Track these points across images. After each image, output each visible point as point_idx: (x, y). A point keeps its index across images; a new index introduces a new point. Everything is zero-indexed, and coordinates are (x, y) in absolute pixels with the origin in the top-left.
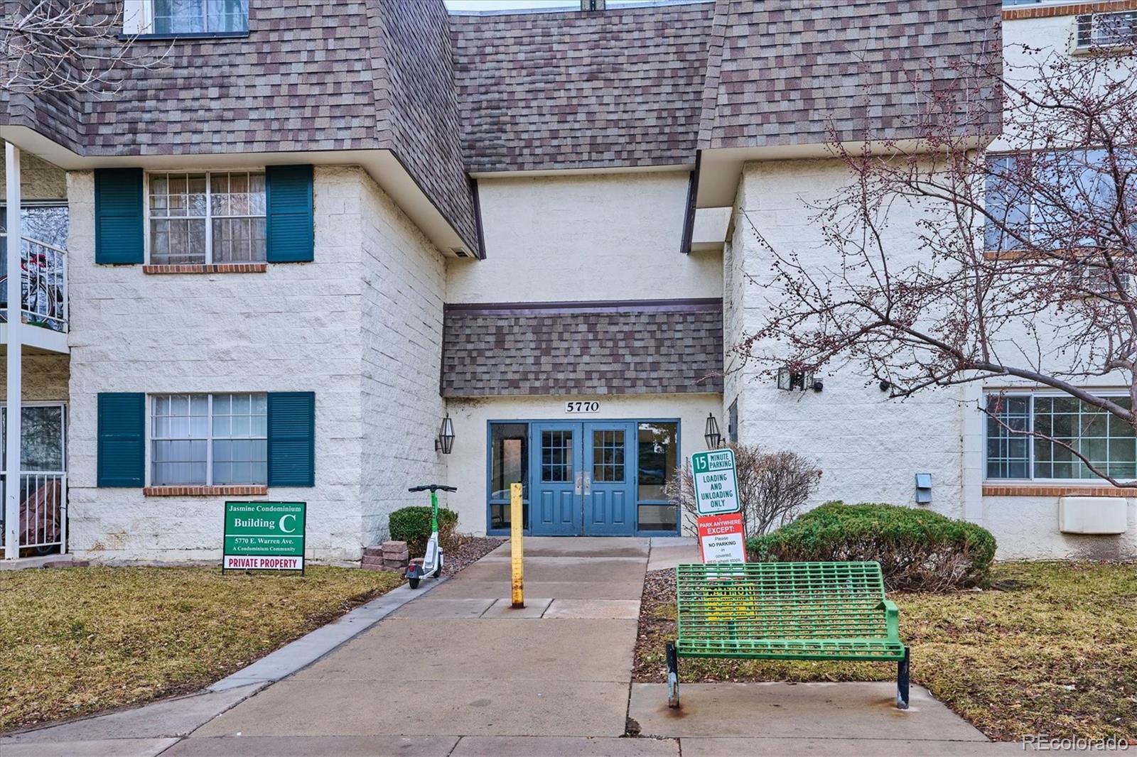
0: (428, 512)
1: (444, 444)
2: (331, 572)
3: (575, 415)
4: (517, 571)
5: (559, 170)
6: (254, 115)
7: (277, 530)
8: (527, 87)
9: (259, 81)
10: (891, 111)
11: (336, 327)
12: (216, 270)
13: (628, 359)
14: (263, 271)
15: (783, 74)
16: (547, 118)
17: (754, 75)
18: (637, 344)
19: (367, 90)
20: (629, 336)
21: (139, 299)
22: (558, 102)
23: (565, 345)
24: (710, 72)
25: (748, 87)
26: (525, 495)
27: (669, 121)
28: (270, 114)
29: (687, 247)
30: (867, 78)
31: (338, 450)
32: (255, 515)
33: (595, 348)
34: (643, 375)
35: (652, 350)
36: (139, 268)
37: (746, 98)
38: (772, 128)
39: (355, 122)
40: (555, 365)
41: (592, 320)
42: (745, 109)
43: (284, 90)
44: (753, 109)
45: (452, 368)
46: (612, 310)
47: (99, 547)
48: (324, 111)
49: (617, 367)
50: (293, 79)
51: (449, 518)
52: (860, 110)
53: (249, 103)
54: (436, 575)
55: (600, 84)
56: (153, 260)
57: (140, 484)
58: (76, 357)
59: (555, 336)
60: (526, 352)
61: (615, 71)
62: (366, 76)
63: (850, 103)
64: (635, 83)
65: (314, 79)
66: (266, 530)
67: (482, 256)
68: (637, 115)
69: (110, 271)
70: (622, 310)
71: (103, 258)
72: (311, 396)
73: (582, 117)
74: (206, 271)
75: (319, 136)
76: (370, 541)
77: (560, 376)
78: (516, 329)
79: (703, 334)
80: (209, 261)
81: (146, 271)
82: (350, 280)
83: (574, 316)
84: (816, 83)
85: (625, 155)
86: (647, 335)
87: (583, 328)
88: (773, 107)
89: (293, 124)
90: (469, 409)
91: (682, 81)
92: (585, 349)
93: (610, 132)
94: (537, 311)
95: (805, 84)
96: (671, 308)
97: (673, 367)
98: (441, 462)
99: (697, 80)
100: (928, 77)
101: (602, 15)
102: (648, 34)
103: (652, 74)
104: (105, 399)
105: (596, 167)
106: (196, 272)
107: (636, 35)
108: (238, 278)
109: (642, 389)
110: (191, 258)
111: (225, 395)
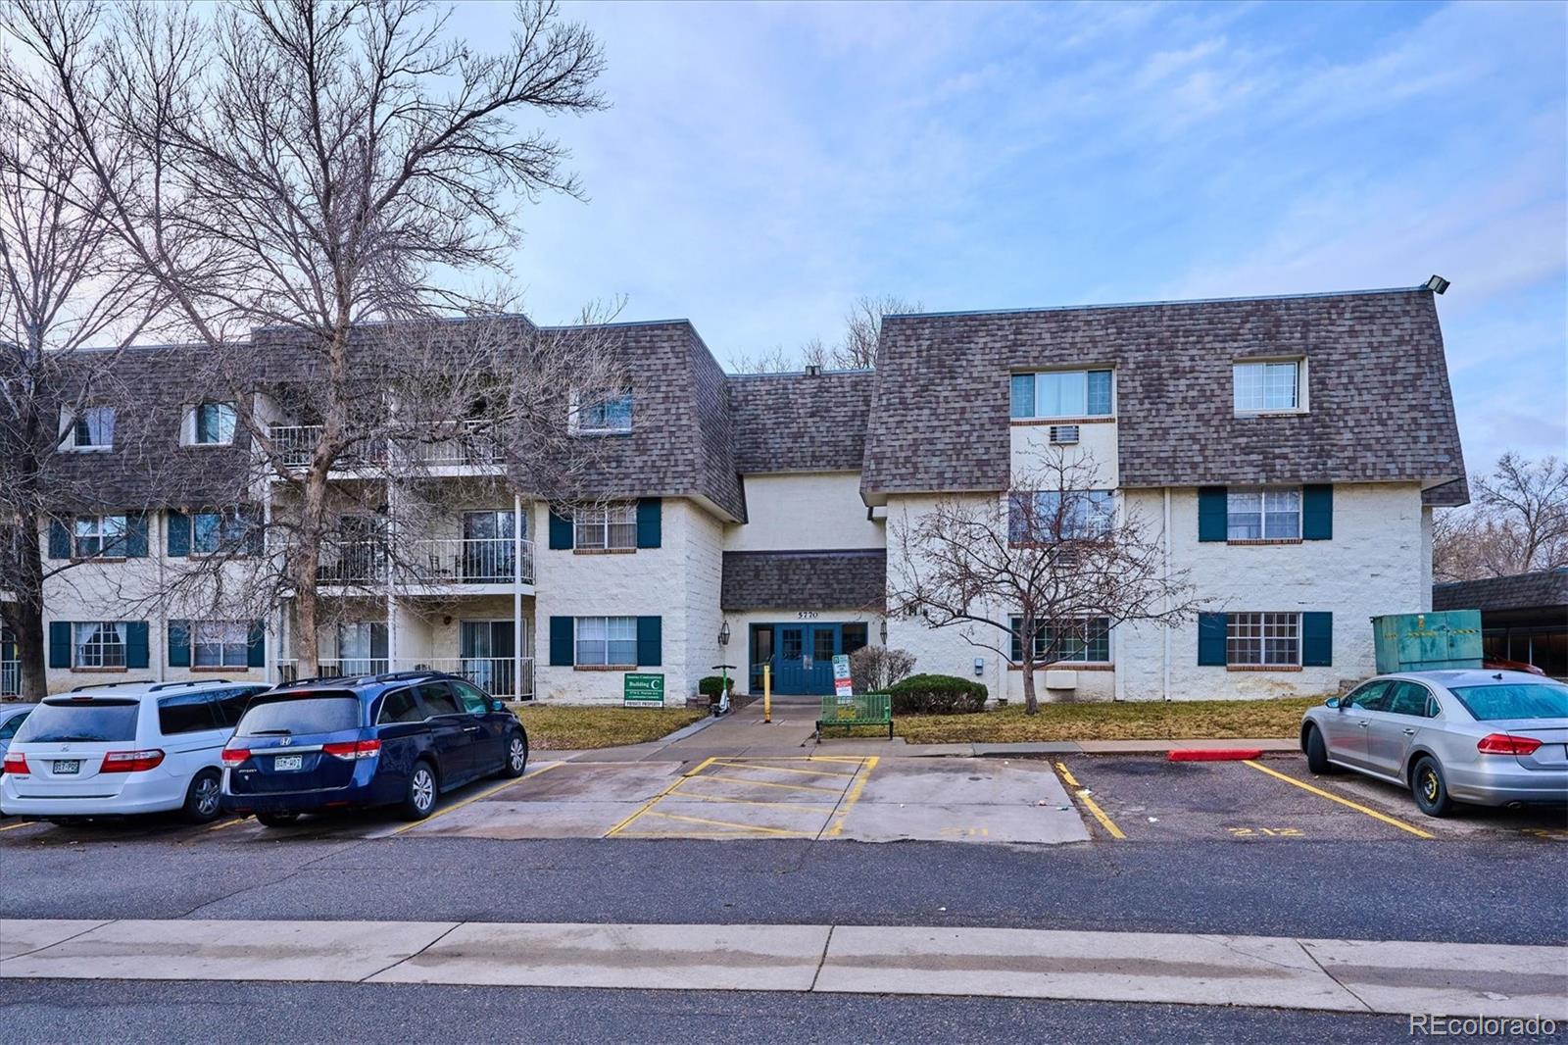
0: (721, 679)
1: (723, 639)
2: (672, 711)
3: (803, 620)
4: (767, 706)
5: (792, 471)
6: (634, 476)
7: (650, 688)
8: (774, 421)
9: (637, 459)
10: (957, 475)
11: (673, 582)
12: (611, 552)
13: (835, 586)
14: (635, 552)
15: (903, 454)
16: (786, 440)
17: (888, 455)
18: (841, 577)
19: (692, 463)
20: (836, 572)
21: (571, 567)
22: (792, 430)
23: (797, 577)
24: (866, 452)
25: (885, 461)
26: (772, 670)
28: (642, 476)
29: (870, 518)
30: (944, 458)
31: (674, 647)
32: (640, 681)
33: (815, 580)
34: (844, 596)
35: (850, 581)
36: (571, 551)
37: (884, 466)
38: (897, 482)
40: (790, 590)
41: (814, 562)
42: (884, 472)
43: (649, 463)
44: (888, 472)
45: (728, 591)
46: (825, 555)
47: (551, 697)
48: (669, 474)
49: (828, 591)
50: (654, 458)
51: (730, 683)
52: (941, 474)
53: (631, 470)
54: (726, 712)
55: (818, 419)
56: (578, 547)
57: (572, 664)
58: (539, 597)
59: (791, 572)
60: (773, 582)
61: (826, 411)
62: (691, 456)
63: (936, 470)
64: (838, 419)
65: (664, 458)
66: (644, 688)
67: (746, 522)
68: (840, 439)
69: (556, 552)
70: (831, 555)
71: (553, 546)
72: (659, 618)
73: (806, 439)
74: (605, 552)
75: (667, 487)
76: (689, 695)
77: (794, 597)
78: (767, 567)
80: (606, 547)
81: (574, 552)
82: (680, 557)
83: (802, 559)
84: (919, 459)
85: (832, 462)
86: (846, 572)
87: (808, 567)
88: (899, 471)
89: (654, 481)
90: (738, 616)
92: (809, 580)
93: (823, 449)
94: (780, 556)
95: (914, 460)
96: (862, 554)
98: (721, 649)
100: (975, 458)
101: (819, 377)
102: (847, 389)
103: (849, 414)
104: (553, 620)
105: (816, 470)
106: (600, 553)
107: (839, 389)
108: (622, 556)
109: (844, 605)
110: (596, 546)
111: (614, 618)
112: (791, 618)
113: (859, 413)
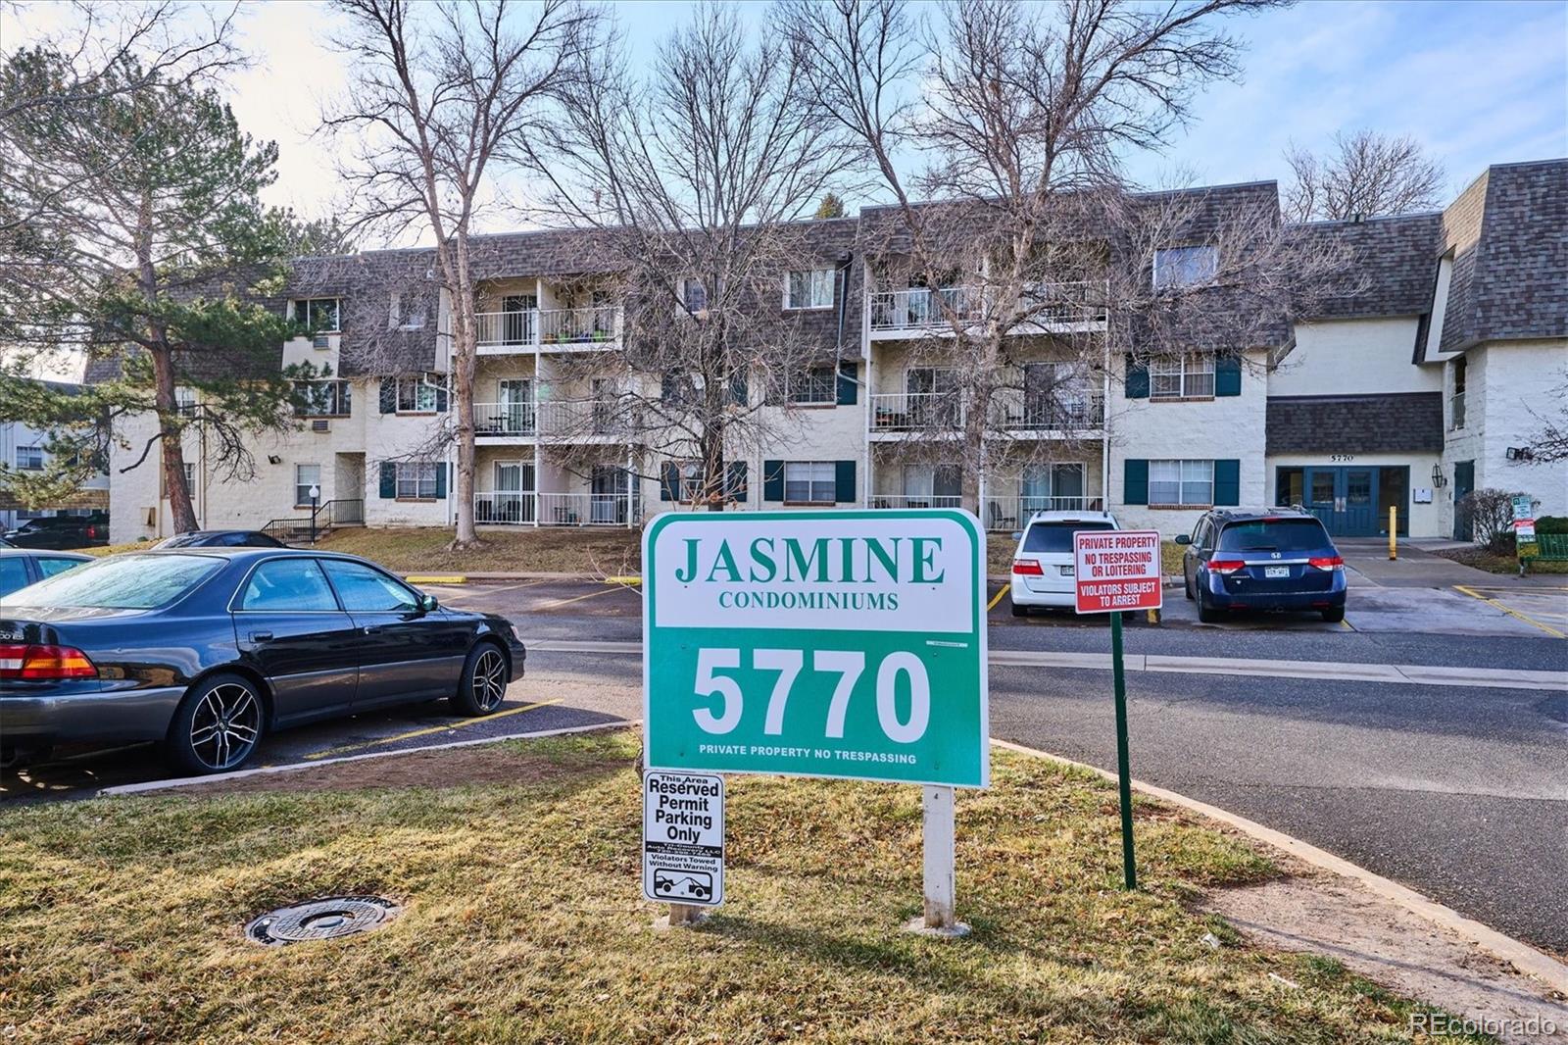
3: (1336, 463)
4: (1391, 544)
11: (1251, 428)
12: (1188, 400)
13: (1376, 430)
14: (1213, 400)
17: (1497, 302)
18: (1382, 421)
20: (1376, 416)
21: (1147, 414)
23: (1332, 421)
25: (1493, 308)
27: (1408, 287)
29: (1417, 362)
31: (1253, 488)
33: (1353, 424)
34: (1387, 440)
35: (1392, 425)
36: (1147, 399)
38: (1509, 329)
39: (1276, 333)
40: (1326, 434)
41: (1350, 406)
46: (1363, 400)
49: (1369, 435)
52: (1560, 320)
56: (1154, 395)
57: (1147, 503)
58: (1114, 442)
59: (1325, 416)
60: (1306, 426)
61: (1371, 258)
64: (1384, 265)
68: (1386, 284)
69: (1132, 401)
71: (1129, 395)
72: (1238, 461)
74: (1183, 400)
77: (1330, 440)
78: (1298, 412)
79: (1428, 414)
80: (1182, 395)
81: (1151, 401)
82: (1260, 404)
83: (1337, 404)
85: (1377, 308)
86: (1388, 415)
87: (1344, 411)
88: (1510, 318)
91: (1417, 263)
92: (1346, 424)
94: (1311, 401)
95: (1528, 307)
96: (1405, 399)
97: (1407, 435)
99: (1428, 262)
101: (1362, 224)
102: (1393, 235)
103: (1397, 259)
104: (1128, 462)
105: (1358, 316)
106: (1177, 401)
107: (1385, 235)
108: (1198, 404)
109: (1388, 449)
110: (1173, 394)
111: (1189, 461)
112: (1325, 461)
113: (1407, 258)
